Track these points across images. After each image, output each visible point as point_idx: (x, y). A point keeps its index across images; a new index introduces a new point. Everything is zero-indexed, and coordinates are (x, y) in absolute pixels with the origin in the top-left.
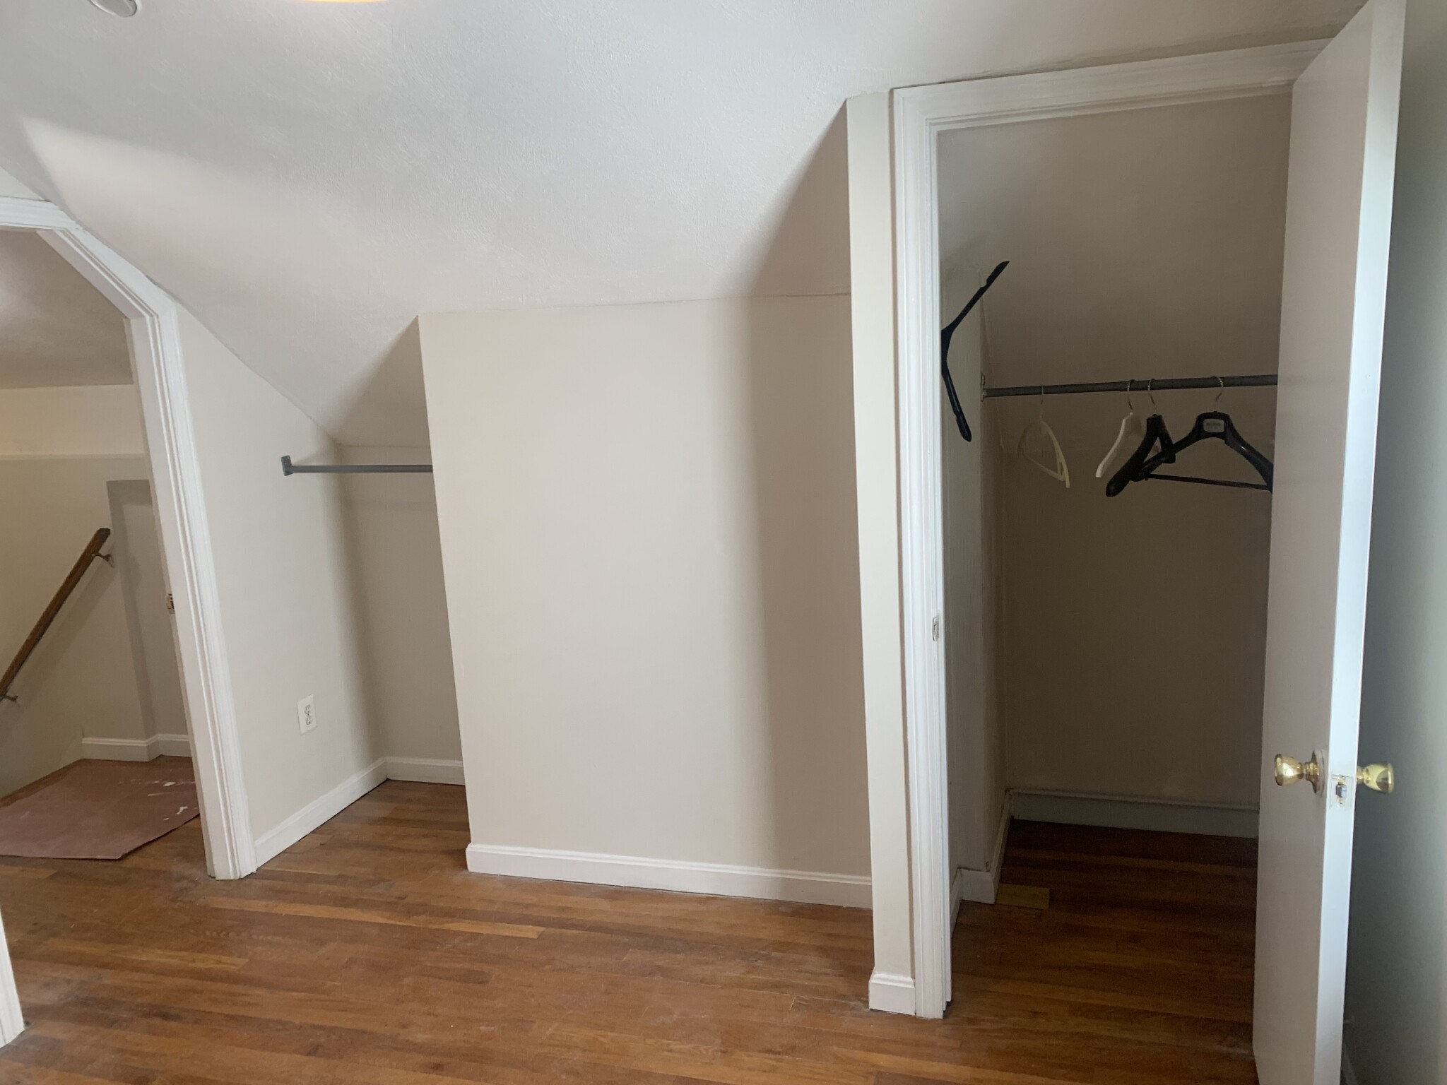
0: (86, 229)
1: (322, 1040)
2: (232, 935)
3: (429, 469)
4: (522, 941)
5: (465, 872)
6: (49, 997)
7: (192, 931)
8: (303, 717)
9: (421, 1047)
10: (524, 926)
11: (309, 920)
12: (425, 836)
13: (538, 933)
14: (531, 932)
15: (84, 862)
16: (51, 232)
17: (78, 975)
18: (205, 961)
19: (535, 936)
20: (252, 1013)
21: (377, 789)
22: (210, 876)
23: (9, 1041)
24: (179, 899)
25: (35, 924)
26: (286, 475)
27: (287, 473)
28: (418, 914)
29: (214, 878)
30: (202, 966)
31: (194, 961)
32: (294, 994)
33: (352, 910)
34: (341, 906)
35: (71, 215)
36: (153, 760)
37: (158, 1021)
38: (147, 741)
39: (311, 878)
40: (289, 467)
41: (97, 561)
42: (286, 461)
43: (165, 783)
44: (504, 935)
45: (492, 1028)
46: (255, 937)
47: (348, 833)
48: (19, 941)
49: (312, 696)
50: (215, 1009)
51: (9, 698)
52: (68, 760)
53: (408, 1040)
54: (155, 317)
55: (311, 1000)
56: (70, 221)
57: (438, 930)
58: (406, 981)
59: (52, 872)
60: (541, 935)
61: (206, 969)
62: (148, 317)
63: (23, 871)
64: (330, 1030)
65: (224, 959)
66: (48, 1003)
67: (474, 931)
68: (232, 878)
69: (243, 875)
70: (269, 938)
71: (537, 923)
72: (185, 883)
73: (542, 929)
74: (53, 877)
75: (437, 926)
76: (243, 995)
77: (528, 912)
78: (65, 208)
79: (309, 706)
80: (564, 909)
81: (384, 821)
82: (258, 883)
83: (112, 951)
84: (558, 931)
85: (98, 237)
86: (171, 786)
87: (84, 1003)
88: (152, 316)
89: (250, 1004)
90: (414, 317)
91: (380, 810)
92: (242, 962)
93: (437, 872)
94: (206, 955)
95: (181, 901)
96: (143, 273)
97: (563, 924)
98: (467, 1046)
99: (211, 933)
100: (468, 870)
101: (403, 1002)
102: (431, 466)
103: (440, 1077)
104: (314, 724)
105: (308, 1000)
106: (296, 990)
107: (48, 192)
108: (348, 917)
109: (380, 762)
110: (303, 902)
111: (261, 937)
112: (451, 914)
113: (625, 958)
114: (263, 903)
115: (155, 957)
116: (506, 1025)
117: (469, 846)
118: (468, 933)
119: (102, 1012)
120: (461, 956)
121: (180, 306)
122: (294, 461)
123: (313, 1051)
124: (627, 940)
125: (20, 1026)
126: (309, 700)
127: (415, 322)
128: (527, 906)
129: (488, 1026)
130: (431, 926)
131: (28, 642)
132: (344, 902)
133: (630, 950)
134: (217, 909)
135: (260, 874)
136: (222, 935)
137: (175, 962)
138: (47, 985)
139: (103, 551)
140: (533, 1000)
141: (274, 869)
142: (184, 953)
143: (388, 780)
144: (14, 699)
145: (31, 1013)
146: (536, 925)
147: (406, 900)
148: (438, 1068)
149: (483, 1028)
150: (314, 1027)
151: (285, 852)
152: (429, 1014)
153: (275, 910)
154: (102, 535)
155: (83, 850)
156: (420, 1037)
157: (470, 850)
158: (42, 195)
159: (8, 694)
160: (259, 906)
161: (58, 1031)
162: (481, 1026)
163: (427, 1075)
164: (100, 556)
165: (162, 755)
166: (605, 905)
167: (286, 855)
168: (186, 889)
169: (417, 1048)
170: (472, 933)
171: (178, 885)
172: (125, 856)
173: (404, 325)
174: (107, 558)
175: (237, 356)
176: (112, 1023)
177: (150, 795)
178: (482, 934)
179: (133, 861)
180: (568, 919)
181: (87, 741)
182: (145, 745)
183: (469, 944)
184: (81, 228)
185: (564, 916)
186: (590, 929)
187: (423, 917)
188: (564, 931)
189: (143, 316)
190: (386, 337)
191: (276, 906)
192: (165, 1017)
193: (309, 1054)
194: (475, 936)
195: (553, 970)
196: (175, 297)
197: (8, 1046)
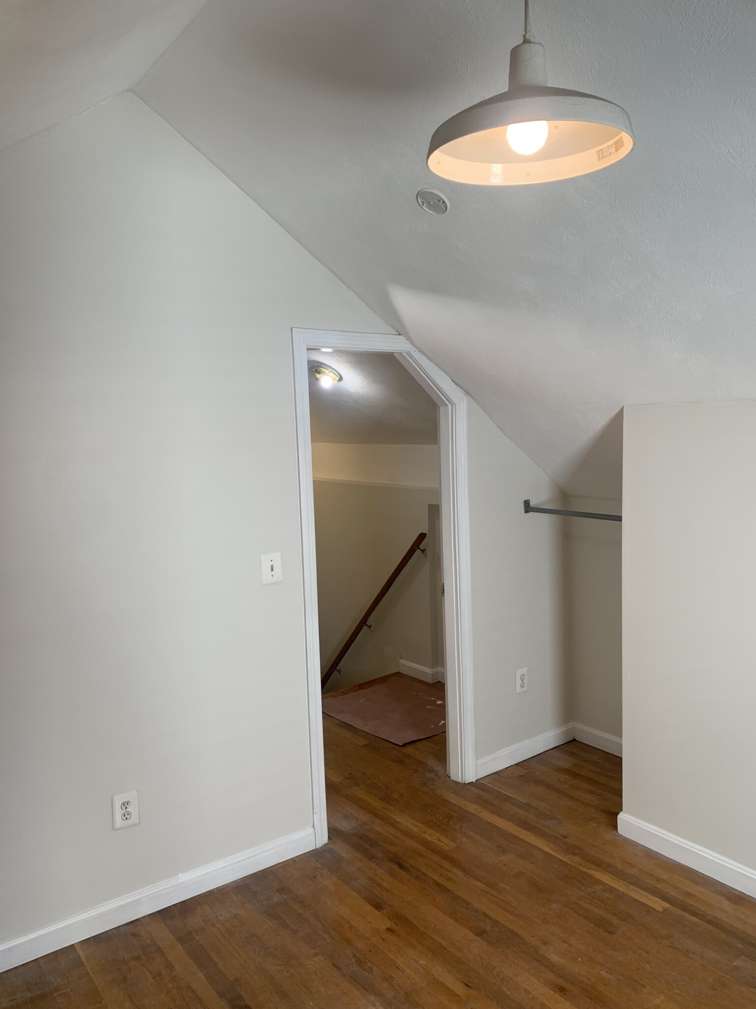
0: (420, 351)
1: (488, 928)
2: (451, 822)
3: (619, 519)
4: (649, 910)
5: (615, 832)
6: (345, 826)
7: (429, 811)
8: (519, 682)
9: (553, 967)
10: (653, 897)
11: (499, 830)
12: (592, 792)
13: (663, 907)
14: (658, 904)
15: (384, 741)
16: (401, 354)
17: (363, 817)
18: (432, 836)
19: (660, 910)
20: (449, 886)
21: (566, 745)
22: (448, 775)
23: (318, 847)
24: (427, 785)
25: (350, 774)
26: (525, 513)
27: (527, 511)
28: (574, 854)
29: (450, 777)
30: (429, 838)
31: (425, 833)
32: (478, 883)
33: (529, 833)
34: (522, 827)
35: (412, 343)
36: (435, 684)
37: (396, 867)
38: (433, 670)
39: (508, 799)
40: (528, 507)
41: (418, 552)
42: (527, 503)
43: (437, 701)
44: (636, 898)
45: (610, 976)
46: (464, 829)
47: (539, 773)
48: (340, 783)
49: (526, 668)
50: (429, 873)
51: (367, 625)
52: (391, 670)
53: (545, 956)
54: (454, 406)
55: (487, 893)
56: (412, 346)
57: (586, 873)
58: (554, 906)
59: (366, 742)
60: (665, 910)
61: (431, 842)
62: (450, 406)
63: (353, 736)
64: (495, 923)
65: (443, 838)
66: (343, 829)
67: (612, 885)
68: (460, 781)
69: (467, 782)
70: (472, 834)
71: (664, 898)
72: (432, 775)
73: (667, 905)
74: (365, 746)
75: (585, 870)
76: (447, 870)
77: (659, 886)
78: (409, 339)
79: (524, 675)
80: (689, 894)
81: (566, 771)
82: (476, 791)
83: (384, 808)
84: (679, 912)
85: (427, 356)
86: (440, 704)
87: (362, 837)
88: (452, 405)
89: (449, 879)
90: (621, 408)
91: (565, 762)
92: (453, 845)
93: (594, 825)
94: (433, 832)
95: (428, 787)
96: (450, 377)
97: (685, 908)
98: (588, 982)
99: (439, 817)
100: (617, 832)
101: (548, 922)
102: (621, 517)
103: (563, 1000)
104: (525, 689)
105: (486, 892)
106: (478, 880)
107: (401, 330)
108: (527, 839)
109: (570, 725)
110: (498, 815)
111: (468, 831)
112: (598, 864)
113: (736, 963)
114: (474, 806)
115: (405, 821)
116: (622, 978)
117: (620, 813)
118: (608, 885)
119: (368, 847)
120: (598, 902)
121: (470, 398)
122: (532, 504)
123: (481, 933)
124: (740, 946)
125: (325, 839)
126: (524, 670)
127: (621, 411)
128: (658, 880)
129: (607, 972)
130: (581, 868)
131: (379, 595)
132: (524, 824)
133: (742, 957)
134: (447, 801)
135: (477, 784)
136: (445, 820)
137: (415, 829)
138: (346, 817)
139: (421, 547)
140: (647, 966)
141: (486, 784)
142: (421, 825)
143: (575, 740)
144: (370, 627)
145: (333, 832)
146: (663, 900)
147: (567, 840)
148: (562, 990)
149: (602, 972)
150: (485, 915)
151: (496, 773)
152: (565, 942)
153: (481, 815)
154: (422, 536)
155: (385, 733)
156: (555, 958)
157: (621, 817)
158: (398, 332)
159: (367, 623)
160: (472, 808)
161: (344, 851)
162: (601, 970)
163: (552, 992)
164: (420, 549)
165: (440, 681)
166: (726, 905)
167: (496, 776)
168: (432, 779)
169: (549, 965)
170: (610, 886)
171: (429, 775)
172: (404, 745)
173: (614, 412)
174: (423, 551)
175: (502, 431)
176: (372, 858)
177: (427, 707)
178: (618, 891)
179: (409, 750)
180: (691, 905)
181: (403, 661)
182: (431, 673)
183: (606, 895)
184: (417, 350)
185: (688, 901)
186: (709, 922)
187: (576, 859)
188: (685, 914)
189: (447, 405)
190: (600, 421)
191: (482, 812)
192: (401, 866)
193: (477, 935)
194: (612, 890)
195: (670, 946)
196: (467, 393)
197: (316, 850)
